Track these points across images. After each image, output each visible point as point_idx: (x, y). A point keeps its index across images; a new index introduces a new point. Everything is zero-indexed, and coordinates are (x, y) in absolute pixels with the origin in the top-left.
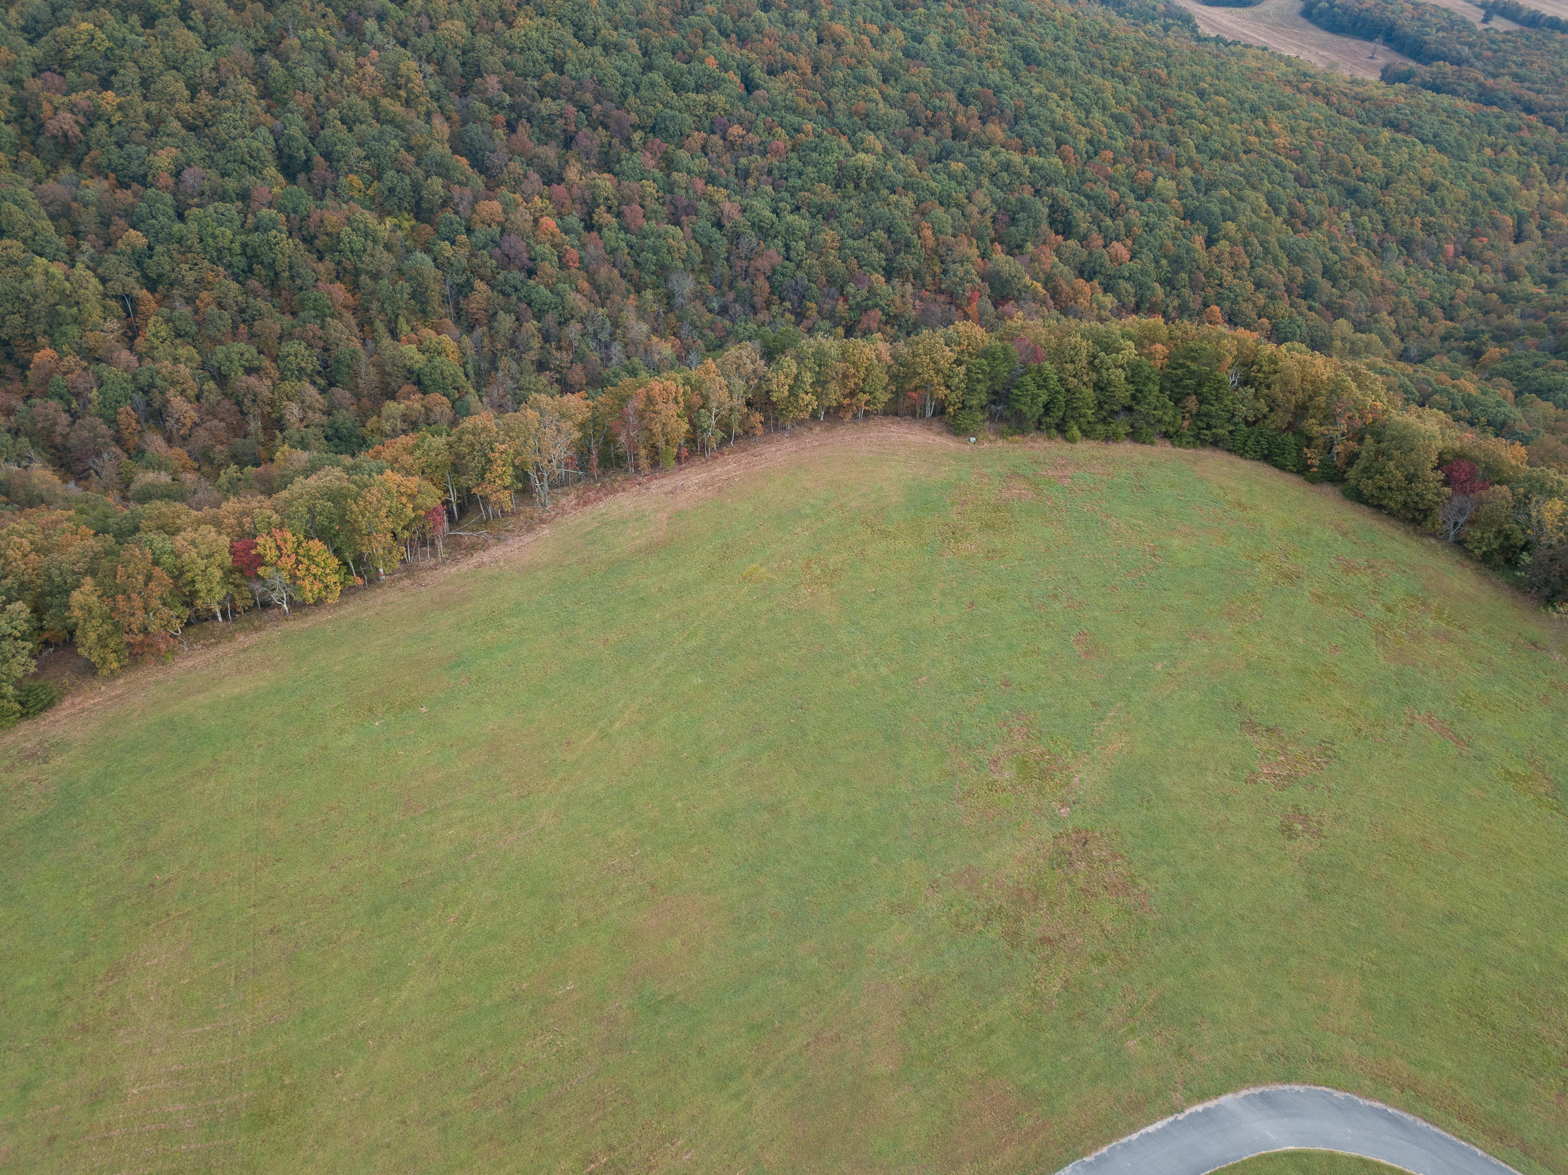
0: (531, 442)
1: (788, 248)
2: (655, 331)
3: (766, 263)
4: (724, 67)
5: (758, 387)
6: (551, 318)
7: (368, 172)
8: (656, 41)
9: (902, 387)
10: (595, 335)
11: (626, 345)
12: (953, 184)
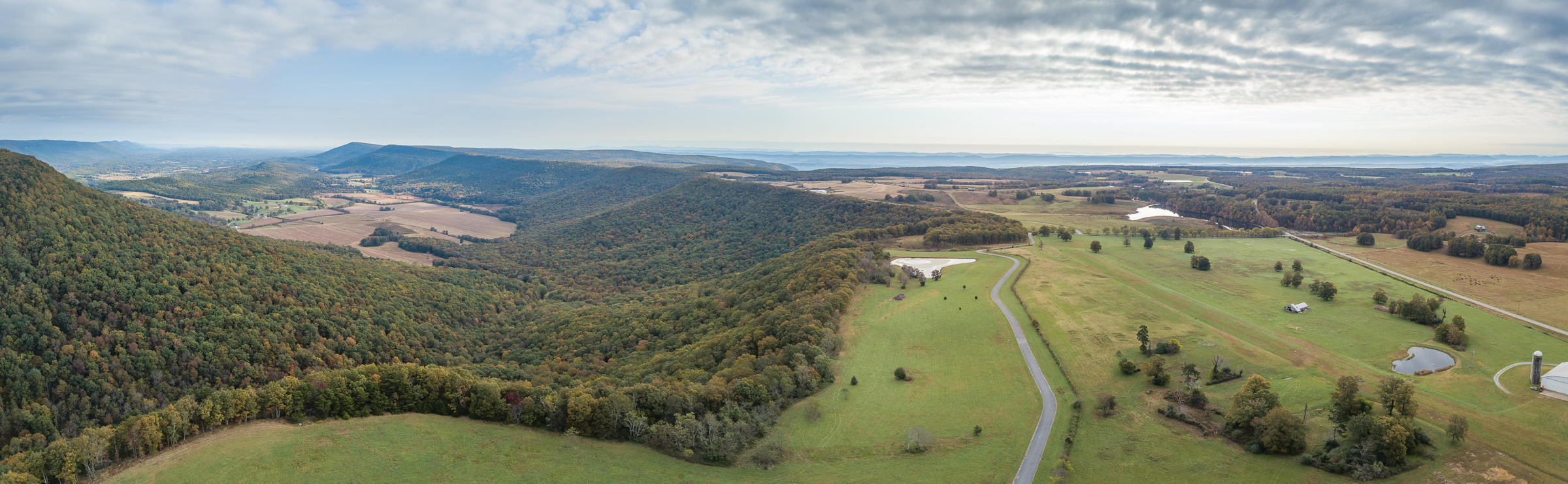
0: (85, 450)
1: (204, 355)
2: (145, 396)
3: (195, 362)
4: (171, 284)
5: (195, 414)
6: (95, 395)
7: (16, 334)
8: (142, 275)
9: (264, 406)
10: (117, 400)
11: (132, 403)
12: (276, 322)
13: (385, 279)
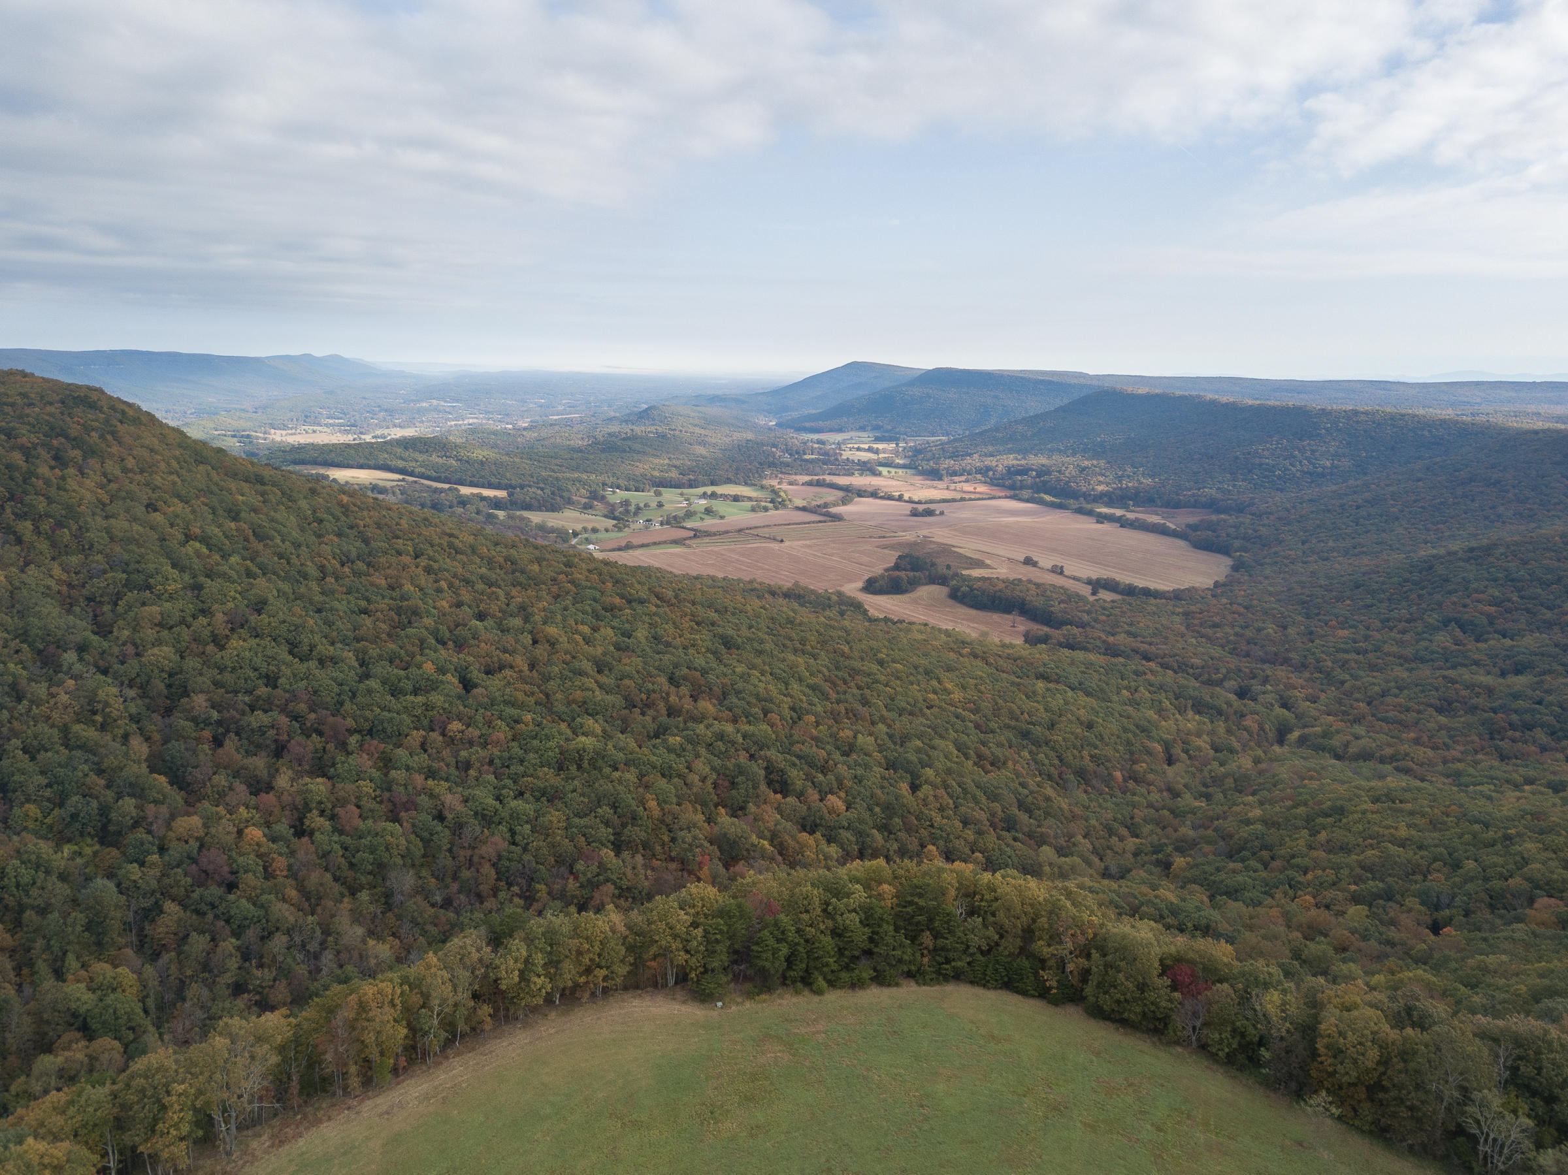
0: (218, 1076)
1: (513, 833)
2: (371, 933)
3: (491, 850)
4: (442, 670)
5: (485, 976)
6: (251, 934)
7: (49, 800)
8: (374, 652)
9: (640, 957)
10: (304, 945)
11: (338, 952)
12: (673, 756)
13: (916, 668)
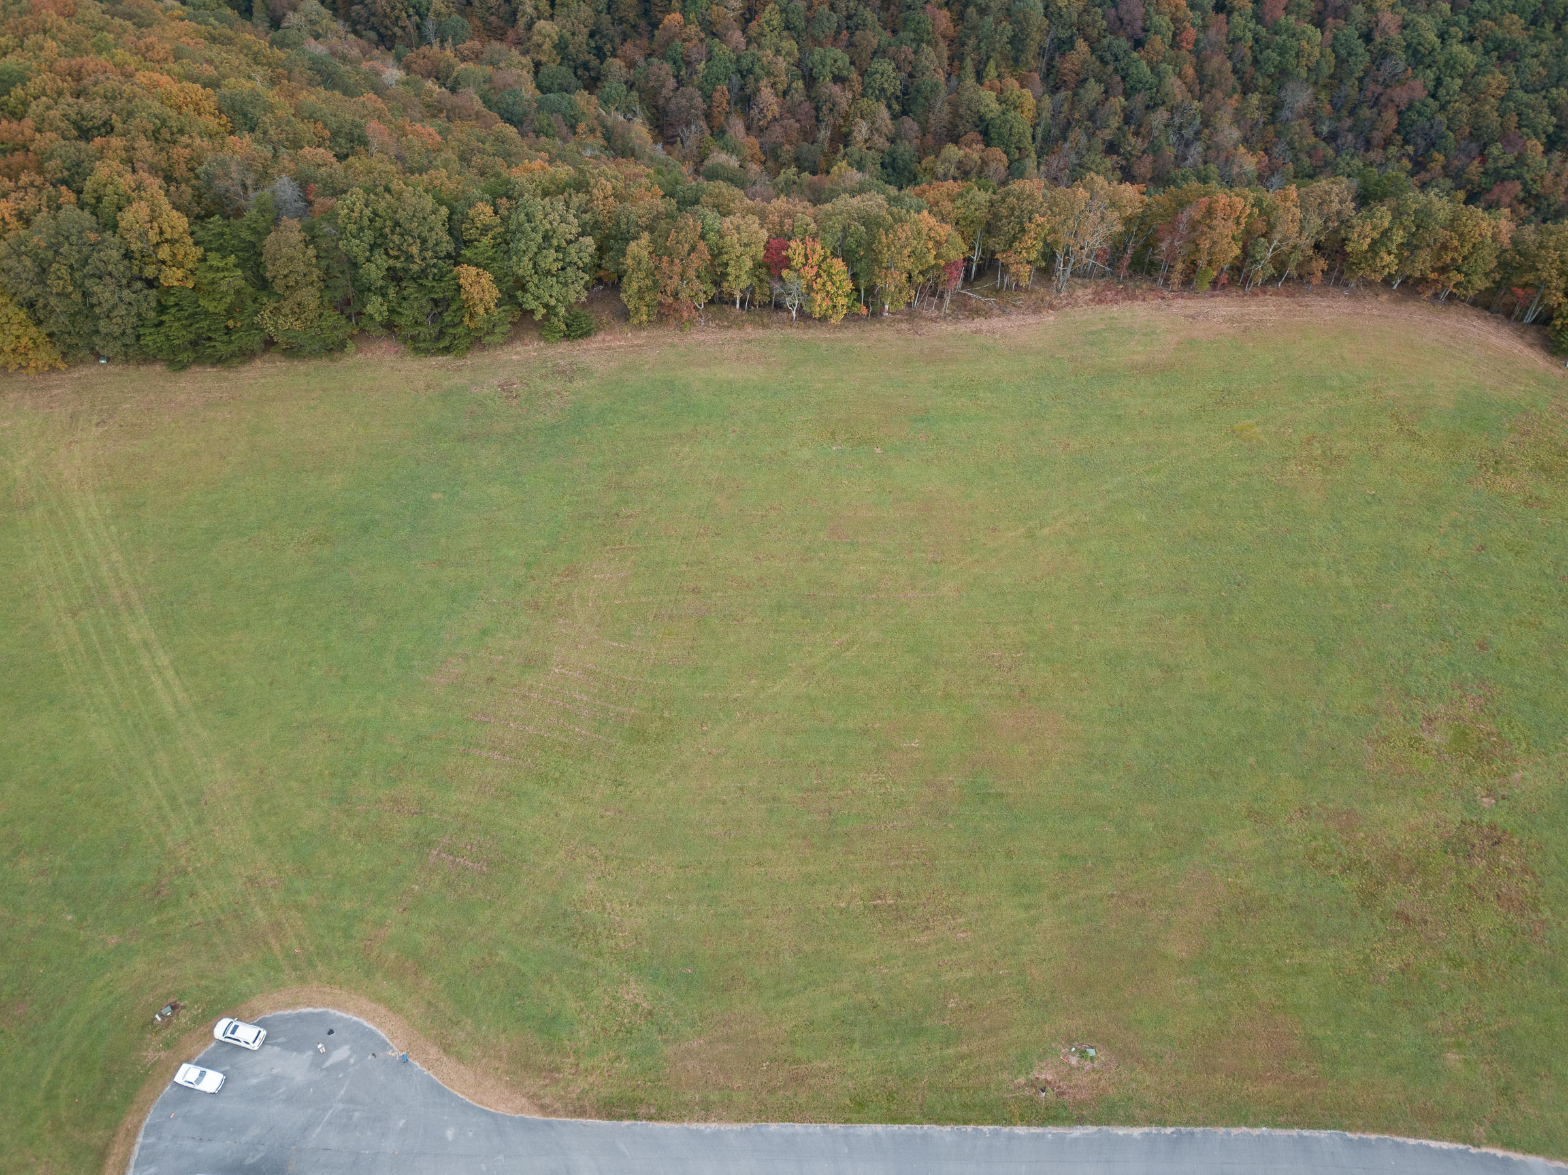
0: (1070, 223)
1: (1439, 82)
2: (1245, 140)
3: (1404, 95)
5: (1336, 231)
6: (1140, 99)
9: (1509, 279)
10: (1180, 128)
11: (1209, 148)
